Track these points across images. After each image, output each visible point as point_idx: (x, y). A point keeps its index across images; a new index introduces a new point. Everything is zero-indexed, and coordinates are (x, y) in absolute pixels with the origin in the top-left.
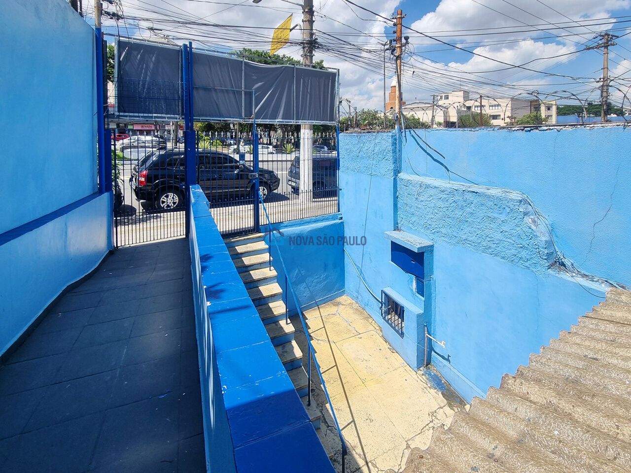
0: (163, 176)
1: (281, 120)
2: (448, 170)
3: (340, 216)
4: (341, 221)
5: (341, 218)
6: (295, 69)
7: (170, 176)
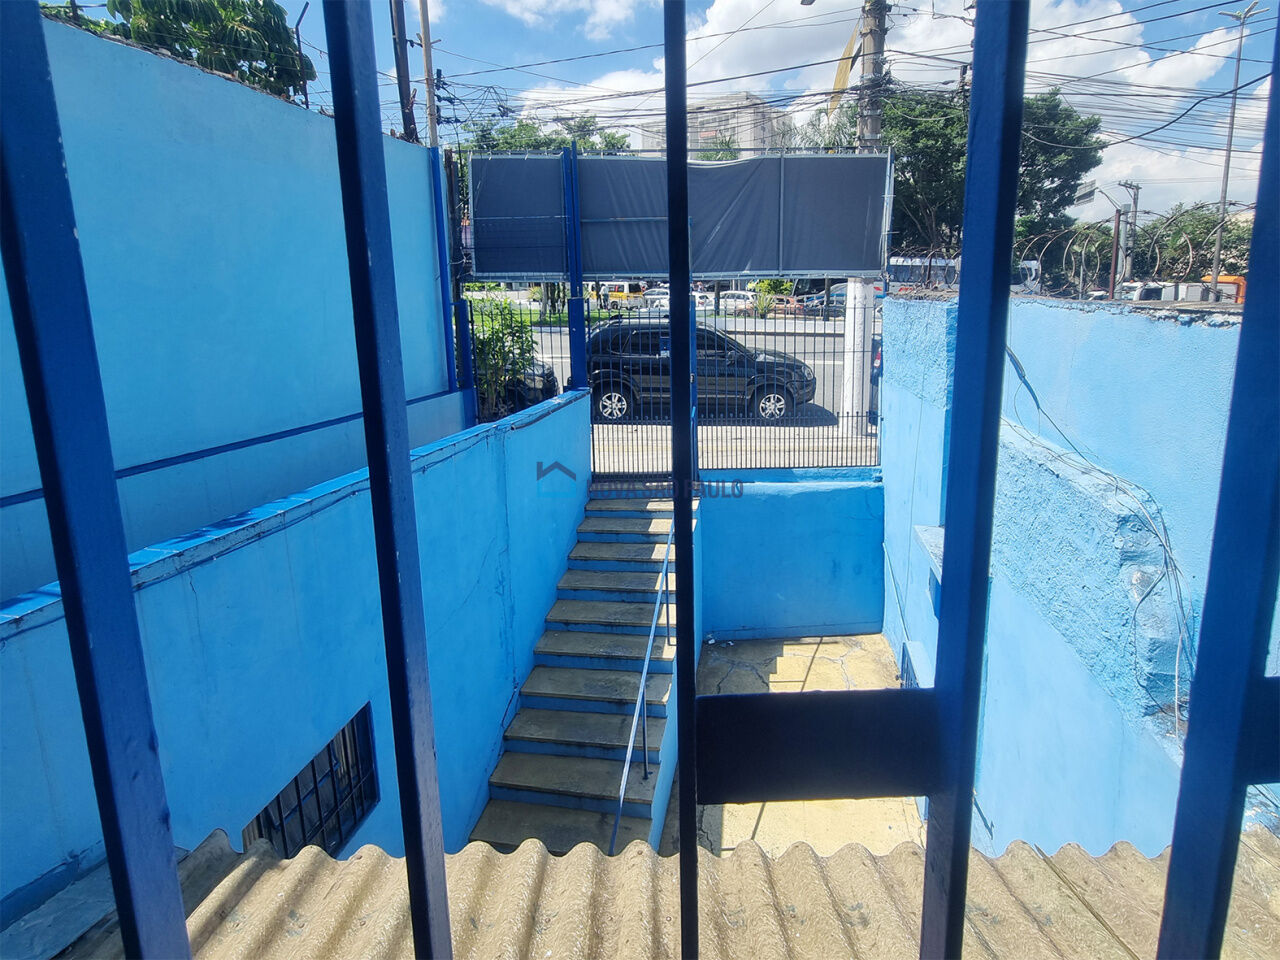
0: (606, 365)
1: (748, 272)
2: (1039, 407)
3: (878, 475)
4: (877, 484)
5: (880, 479)
6: (783, 160)
7: (616, 366)
